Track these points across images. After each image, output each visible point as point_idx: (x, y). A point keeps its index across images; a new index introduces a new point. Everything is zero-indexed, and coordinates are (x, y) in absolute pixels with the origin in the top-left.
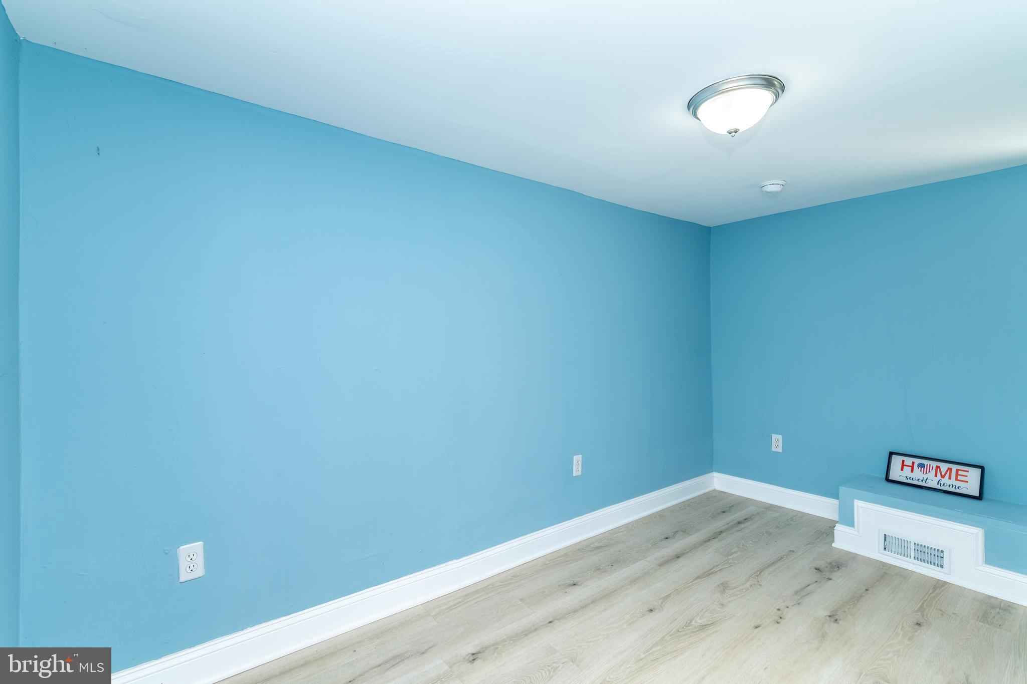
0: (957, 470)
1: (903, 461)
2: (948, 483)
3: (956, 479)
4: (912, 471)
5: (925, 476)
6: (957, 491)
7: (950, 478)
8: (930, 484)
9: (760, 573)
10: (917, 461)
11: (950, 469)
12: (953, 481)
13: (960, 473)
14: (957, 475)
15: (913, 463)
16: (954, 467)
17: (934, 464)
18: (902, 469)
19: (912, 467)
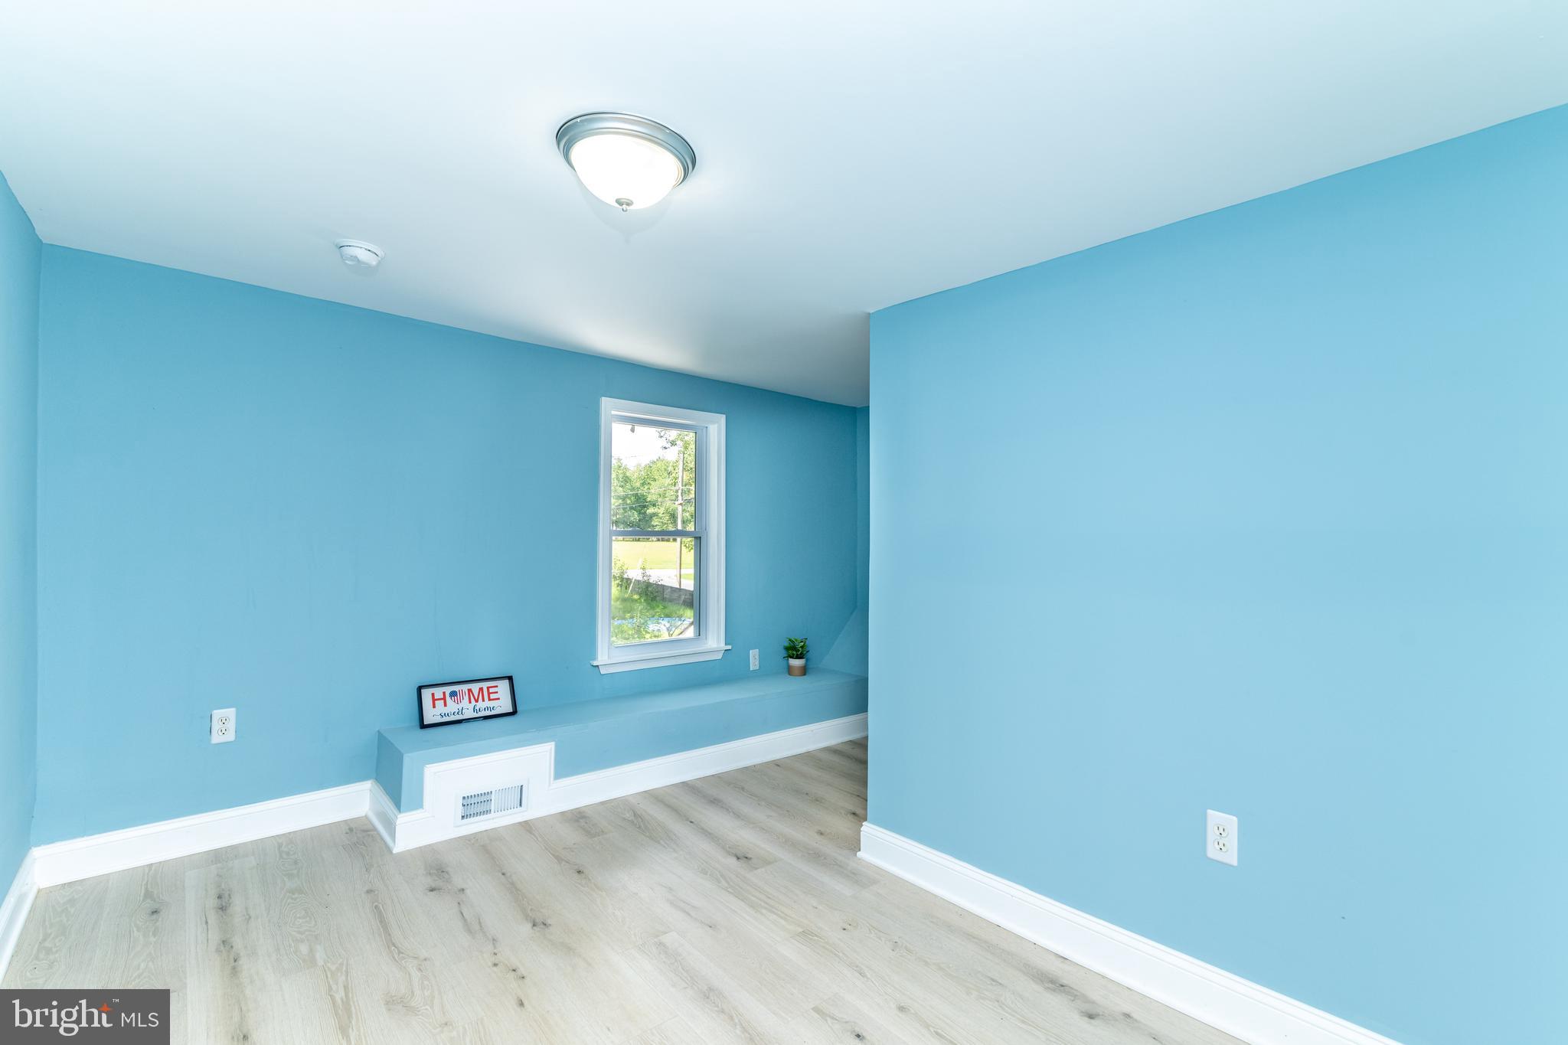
0: (488, 688)
1: (433, 695)
2: (484, 706)
3: (490, 700)
4: (445, 705)
5: (460, 706)
6: (493, 713)
7: (483, 700)
8: (469, 714)
9: (394, 945)
10: (448, 690)
11: (481, 689)
12: (488, 704)
13: (491, 690)
14: (489, 694)
15: (444, 693)
16: (485, 685)
17: (465, 687)
18: (434, 707)
19: (444, 699)
